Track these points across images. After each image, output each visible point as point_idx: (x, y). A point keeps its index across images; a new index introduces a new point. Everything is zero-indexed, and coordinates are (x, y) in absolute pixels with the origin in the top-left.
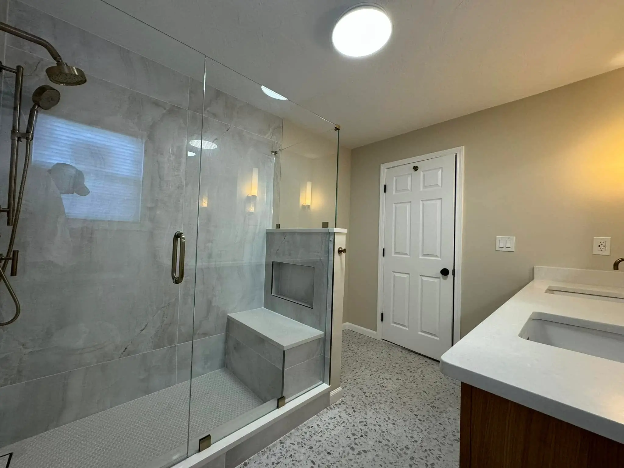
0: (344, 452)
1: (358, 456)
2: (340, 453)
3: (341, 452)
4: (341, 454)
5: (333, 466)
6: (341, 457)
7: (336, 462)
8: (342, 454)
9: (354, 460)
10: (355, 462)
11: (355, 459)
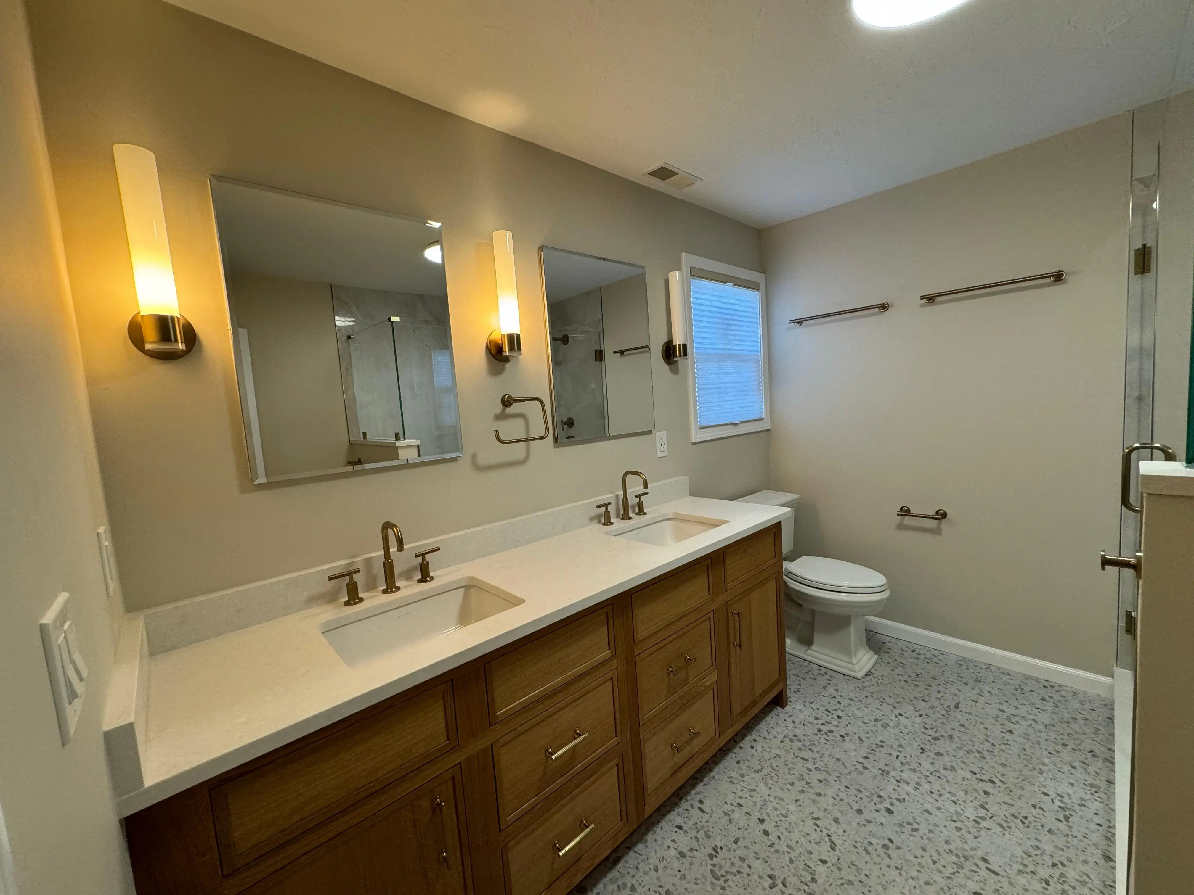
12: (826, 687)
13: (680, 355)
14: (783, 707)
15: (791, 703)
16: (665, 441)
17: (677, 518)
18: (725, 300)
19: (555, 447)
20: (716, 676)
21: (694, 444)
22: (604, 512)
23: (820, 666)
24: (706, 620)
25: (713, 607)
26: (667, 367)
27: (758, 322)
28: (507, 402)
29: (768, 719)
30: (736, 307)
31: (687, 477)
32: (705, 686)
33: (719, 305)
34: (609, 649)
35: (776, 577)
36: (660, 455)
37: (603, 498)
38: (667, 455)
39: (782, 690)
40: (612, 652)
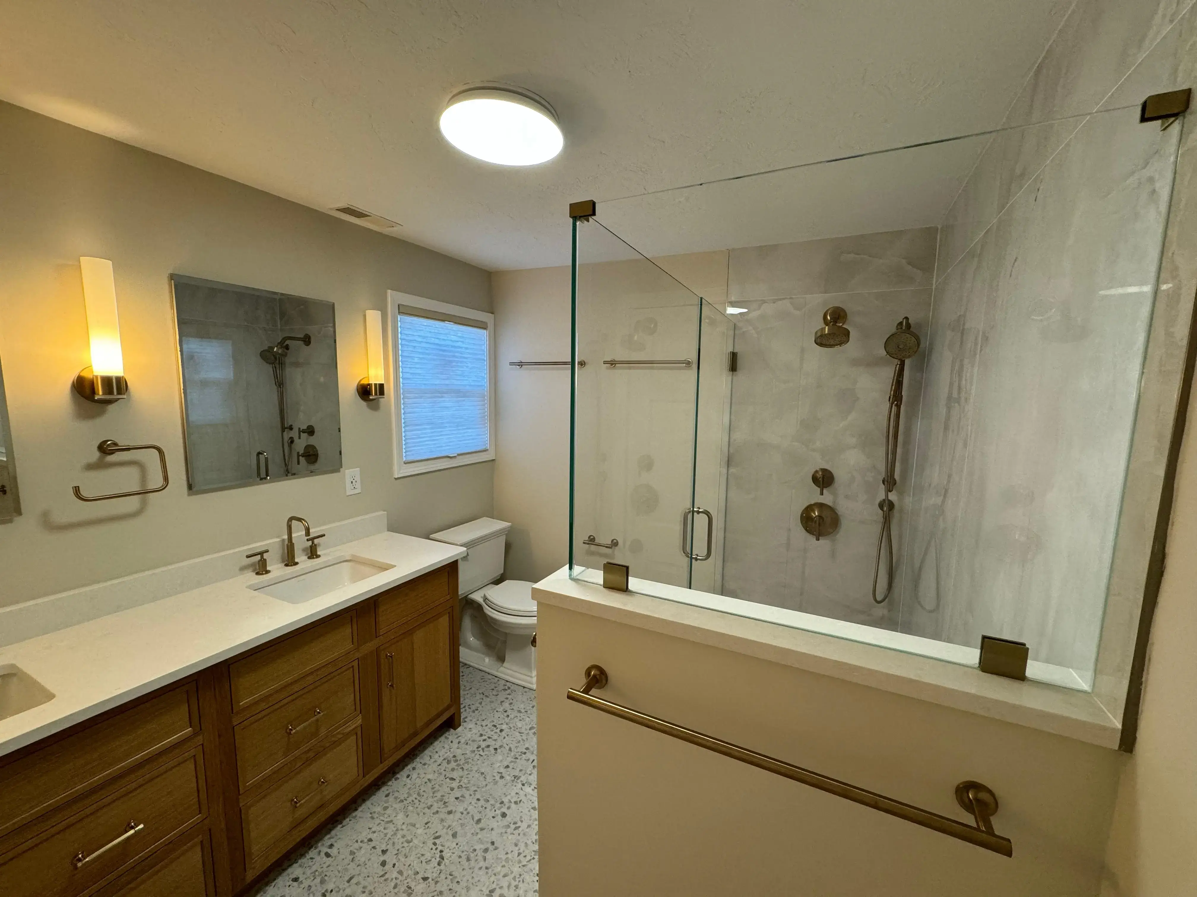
0: (517, 887)
1: (494, 886)
2: (523, 882)
3: (521, 885)
4: (521, 882)
5: (531, 856)
6: (520, 875)
7: (528, 863)
8: (519, 881)
9: (501, 877)
10: (499, 873)
11: (498, 880)
12: (503, 702)
13: (376, 394)
14: (455, 729)
15: (465, 724)
16: (358, 478)
17: (353, 560)
18: (442, 337)
19: (189, 495)
20: (361, 720)
21: (396, 479)
22: (259, 561)
23: (507, 681)
24: (348, 669)
25: (358, 655)
26: (363, 404)
27: (486, 359)
28: (105, 449)
29: (436, 743)
30: (459, 344)
31: (386, 512)
32: (343, 734)
33: (437, 341)
34: (191, 727)
35: (449, 613)
36: (348, 493)
37: (258, 546)
38: (360, 492)
39: (454, 714)
40: (194, 730)
